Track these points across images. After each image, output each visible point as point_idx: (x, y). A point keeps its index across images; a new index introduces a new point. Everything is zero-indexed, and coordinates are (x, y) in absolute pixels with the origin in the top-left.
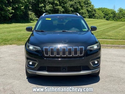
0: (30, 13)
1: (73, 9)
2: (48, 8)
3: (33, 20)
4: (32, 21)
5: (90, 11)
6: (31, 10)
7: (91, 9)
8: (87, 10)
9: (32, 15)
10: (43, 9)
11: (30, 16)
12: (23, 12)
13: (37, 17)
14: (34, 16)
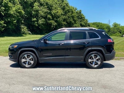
0: (22, 26)
1: (66, 24)
2: (41, 22)
3: (26, 34)
4: (24, 35)
5: (84, 26)
6: (23, 23)
7: (84, 23)
8: (80, 24)
9: (25, 29)
10: (35, 24)
11: (22, 30)
12: (15, 26)
13: (29, 31)
14: (26, 29)
